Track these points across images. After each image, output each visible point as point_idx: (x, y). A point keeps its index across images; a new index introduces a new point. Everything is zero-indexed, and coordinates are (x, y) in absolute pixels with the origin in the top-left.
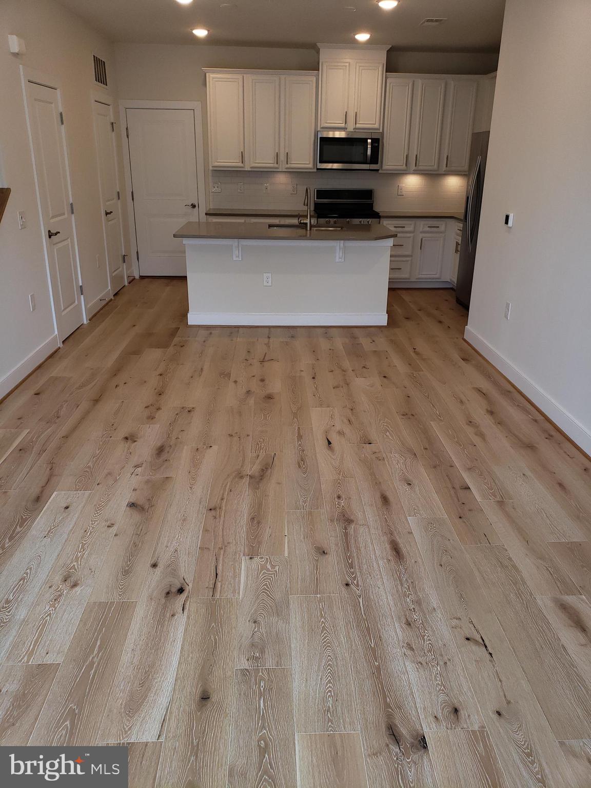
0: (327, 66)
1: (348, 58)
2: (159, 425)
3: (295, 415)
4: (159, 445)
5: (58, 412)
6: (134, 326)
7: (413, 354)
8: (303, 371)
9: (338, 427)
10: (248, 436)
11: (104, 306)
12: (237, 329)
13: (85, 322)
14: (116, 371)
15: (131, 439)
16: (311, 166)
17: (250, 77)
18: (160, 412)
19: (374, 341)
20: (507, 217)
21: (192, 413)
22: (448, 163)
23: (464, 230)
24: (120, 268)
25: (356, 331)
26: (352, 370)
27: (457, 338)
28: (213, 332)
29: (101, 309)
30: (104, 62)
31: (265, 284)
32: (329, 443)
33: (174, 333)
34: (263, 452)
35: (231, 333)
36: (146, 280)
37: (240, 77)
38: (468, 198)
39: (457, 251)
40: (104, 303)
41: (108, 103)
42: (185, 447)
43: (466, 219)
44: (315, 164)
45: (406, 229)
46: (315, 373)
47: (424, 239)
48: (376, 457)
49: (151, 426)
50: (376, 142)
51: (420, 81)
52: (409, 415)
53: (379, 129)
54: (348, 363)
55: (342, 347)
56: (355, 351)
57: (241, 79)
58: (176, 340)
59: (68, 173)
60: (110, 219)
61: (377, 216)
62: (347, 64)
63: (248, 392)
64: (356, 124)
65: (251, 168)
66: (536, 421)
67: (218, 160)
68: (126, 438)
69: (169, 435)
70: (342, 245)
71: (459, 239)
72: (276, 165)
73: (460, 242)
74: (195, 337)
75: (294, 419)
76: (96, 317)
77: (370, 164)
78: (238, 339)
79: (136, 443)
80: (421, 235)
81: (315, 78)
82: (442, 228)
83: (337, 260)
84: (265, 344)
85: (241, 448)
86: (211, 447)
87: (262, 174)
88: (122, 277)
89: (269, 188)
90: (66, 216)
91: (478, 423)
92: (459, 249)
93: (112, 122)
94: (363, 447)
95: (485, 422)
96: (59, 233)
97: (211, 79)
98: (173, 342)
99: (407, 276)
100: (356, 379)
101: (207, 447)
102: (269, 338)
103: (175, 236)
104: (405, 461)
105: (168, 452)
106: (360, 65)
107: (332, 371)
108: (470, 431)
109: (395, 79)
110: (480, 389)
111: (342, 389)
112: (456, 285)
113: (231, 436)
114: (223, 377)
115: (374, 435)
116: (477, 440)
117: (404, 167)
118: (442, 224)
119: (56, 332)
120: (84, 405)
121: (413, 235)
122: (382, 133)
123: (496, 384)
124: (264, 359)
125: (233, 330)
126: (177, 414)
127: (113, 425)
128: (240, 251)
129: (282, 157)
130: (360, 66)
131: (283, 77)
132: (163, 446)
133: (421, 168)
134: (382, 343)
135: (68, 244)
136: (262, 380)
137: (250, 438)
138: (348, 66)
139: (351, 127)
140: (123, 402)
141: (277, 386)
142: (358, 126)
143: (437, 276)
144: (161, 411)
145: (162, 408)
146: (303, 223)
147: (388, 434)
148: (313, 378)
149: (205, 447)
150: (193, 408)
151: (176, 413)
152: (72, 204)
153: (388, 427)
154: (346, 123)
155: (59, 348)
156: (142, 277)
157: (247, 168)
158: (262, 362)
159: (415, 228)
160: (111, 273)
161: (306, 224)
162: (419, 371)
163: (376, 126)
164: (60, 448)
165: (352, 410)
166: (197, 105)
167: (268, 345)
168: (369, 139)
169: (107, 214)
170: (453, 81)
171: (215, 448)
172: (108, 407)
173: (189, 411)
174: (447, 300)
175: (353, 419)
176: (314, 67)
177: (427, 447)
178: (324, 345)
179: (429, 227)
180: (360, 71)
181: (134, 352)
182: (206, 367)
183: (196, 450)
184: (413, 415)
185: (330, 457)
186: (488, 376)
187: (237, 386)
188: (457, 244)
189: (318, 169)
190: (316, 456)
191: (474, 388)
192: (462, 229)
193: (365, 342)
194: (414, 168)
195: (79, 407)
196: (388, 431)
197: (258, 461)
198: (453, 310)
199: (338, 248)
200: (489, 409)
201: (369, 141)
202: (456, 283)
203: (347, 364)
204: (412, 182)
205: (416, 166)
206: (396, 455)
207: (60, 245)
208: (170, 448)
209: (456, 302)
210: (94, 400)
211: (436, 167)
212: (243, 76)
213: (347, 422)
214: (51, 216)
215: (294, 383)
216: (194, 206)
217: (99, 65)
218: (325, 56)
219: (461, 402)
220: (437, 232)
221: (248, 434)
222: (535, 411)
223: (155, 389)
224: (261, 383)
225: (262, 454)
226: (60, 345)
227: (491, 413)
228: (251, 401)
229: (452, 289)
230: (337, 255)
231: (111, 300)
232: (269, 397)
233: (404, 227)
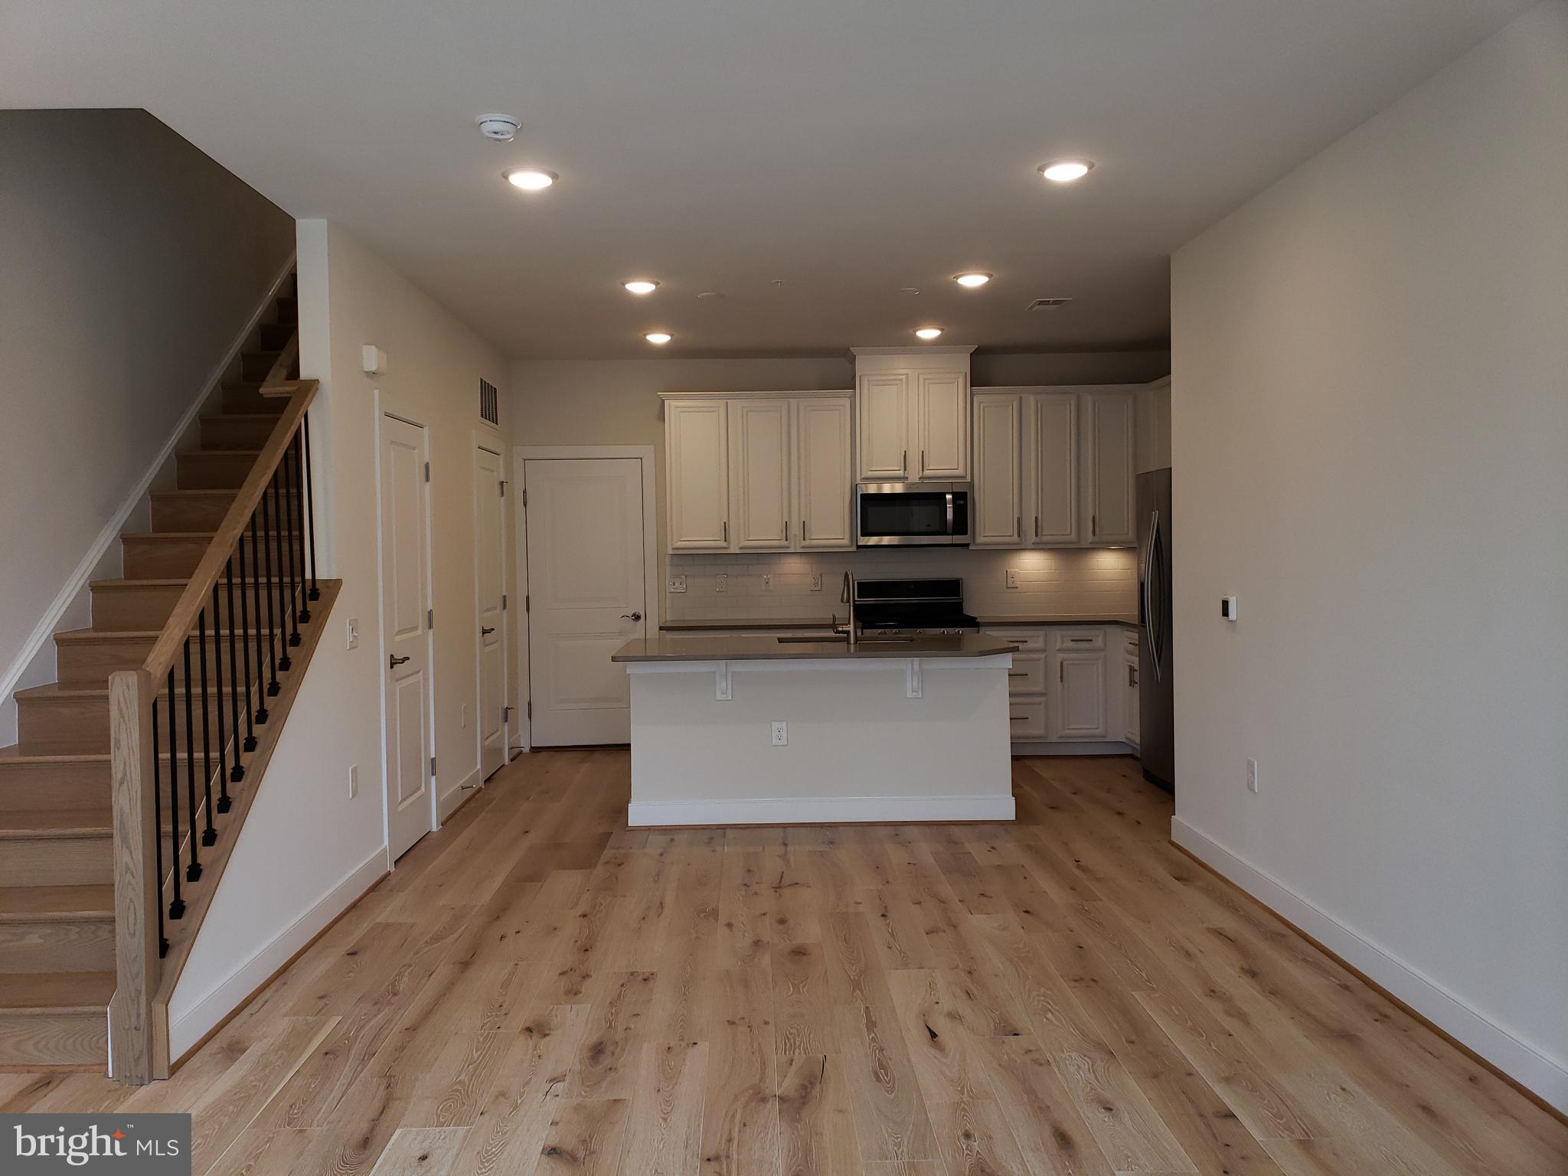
0: (868, 381)
1: (902, 366)
2: (590, 1006)
3: (856, 985)
4: (592, 1041)
5: (393, 985)
6: (527, 832)
7: (1077, 872)
8: (859, 903)
9: (947, 1005)
10: (766, 1023)
11: (468, 800)
12: (721, 831)
13: (434, 828)
14: (500, 910)
15: (539, 1032)
16: (846, 541)
17: (738, 405)
18: (588, 981)
19: (993, 848)
20: (1225, 604)
21: (651, 983)
22: (1097, 530)
23: (1142, 644)
24: (498, 730)
25: (955, 829)
26: (960, 901)
27: (1158, 841)
28: (676, 837)
29: (462, 806)
30: (495, 389)
31: (775, 741)
32: (933, 1035)
33: (601, 842)
34: (800, 1053)
35: (712, 838)
36: (543, 754)
37: (721, 404)
38: (1142, 585)
39: (1132, 683)
40: (468, 793)
41: (497, 451)
42: (646, 1046)
43: (1145, 623)
44: (853, 537)
45: (1031, 645)
46: (886, 907)
47: (1065, 663)
48: (1033, 1060)
49: (576, 1007)
50: (962, 500)
51: (1031, 398)
52: (1087, 980)
53: (965, 477)
54: (949, 887)
55: (932, 859)
56: (958, 866)
57: (723, 408)
58: (608, 853)
59: (429, 556)
60: (487, 643)
61: (972, 623)
62: (904, 377)
63: (757, 943)
64: (923, 470)
65: (741, 548)
66: (1346, 988)
67: (682, 537)
68: (529, 1030)
69: (611, 1024)
70: (916, 667)
71: (1135, 661)
72: (785, 543)
73: (1137, 667)
74: (644, 848)
75: (854, 991)
76: (452, 820)
77: (952, 534)
78: (726, 848)
79: (548, 1038)
80: (1060, 656)
81: (849, 401)
82: (1099, 642)
83: (909, 694)
84: (779, 856)
85: (756, 1045)
86: (695, 1044)
87: (759, 558)
88: (500, 751)
89: (771, 583)
90: (419, 632)
91: (1227, 993)
92: (1137, 679)
93: (502, 480)
94: (1003, 1042)
95: (1243, 990)
96: (408, 658)
97: (672, 408)
98: (602, 857)
99: (1040, 732)
100: (970, 916)
101: (688, 1044)
102: (785, 845)
103: (614, 659)
104: (1093, 1065)
105: (613, 1054)
106: (925, 377)
107: (919, 903)
108: (1215, 1008)
109: (987, 398)
110: (1221, 931)
111: (943, 934)
112: (1138, 748)
113: (731, 1023)
114: (704, 917)
115: (1020, 1016)
116: (1230, 1024)
117: (1015, 538)
118: (1098, 635)
119: (386, 843)
120: (444, 971)
121: (1044, 655)
122: (971, 484)
123: (1248, 919)
124: (780, 882)
125: (714, 833)
126: (622, 985)
127: (501, 1006)
128: (730, 682)
129: (795, 529)
130: (925, 380)
131: (793, 402)
132: (602, 1043)
133: (1045, 539)
134: (1010, 851)
135: (419, 682)
136: (782, 921)
137: (771, 1027)
138: (904, 381)
139: (914, 476)
140: (516, 964)
141: (812, 931)
142: (927, 473)
143: (1100, 731)
144: (590, 979)
145: (592, 974)
146: (843, 632)
147: (1050, 1015)
148: (883, 916)
149: (683, 1044)
150: (652, 974)
151: (620, 983)
152: (430, 613)
153: (1049, 1003)
154: (905, 470)
155: (389, 873)
156: (536, 750)
157: (734, 549)
158: (778, 888)
159: (1046, 641)
160: (484, 739)
161: (848, 632)
162: (1095, 900)
163: (960, 472)
164: (402, 1048)
165: (969, 972)
166: (647, 451)
167: (784, 857)
168: (949, 493)
169: (484, 632)
170: (1089, 396)
171: (703, 1046)
172: (488, 976)
173: (645, 980)
174: (1124, 776)
175: (974, 990)
176: (848, 383)
177: (1133, 1038)
178: (895, 856)
179: (1073, 641)
180: (926, 386)
181: (528, 877)
182: (670, 900)
183: (667, 1049)
184: (1094, 980)
185: (940, 1061)
186: (1233, 909)
187: (732, 931)
188: (1132, 669)
189: (859, 547)
190: (909, 1060)
191: (1209, 930)
192: (1137, 642)
193: (977, 850)
194: (1033, 539)
195: (433, 976)
196: (1050, 1011)
197: (794, 1069)
198: (1140, 792)
199: (909, 673)
200: (1246, 967)
201: (949, 497)
202: (1138, 741)
203: (946, 889)
204: (1032, 565)
205: (1037, 535)
206: (1073, 1055)
207: (405, 682)
208: (617, 1047)
209: (1143, 779)
210: (462, 963)
211: (1074, 536)
212: (727, 403)
213: (963, 996)
214: (397, 629)
215: (845, 925)
216: (637, 617)
217: (488, 394)
218: (864, 366)
219: (1188, 954)
220: (1087, 650)
221: (767, 1020)
222: (1340, 969)
223: (577, 941)
224: (781, 927)
225: (799, 1057)
226: (390, 867)
227: (1253, 974)
228: (766, 960)
229: (1131, 756)
230: (909, 685)
231: (480, 790)
232: (799, 952)
233: (1026, 642)
